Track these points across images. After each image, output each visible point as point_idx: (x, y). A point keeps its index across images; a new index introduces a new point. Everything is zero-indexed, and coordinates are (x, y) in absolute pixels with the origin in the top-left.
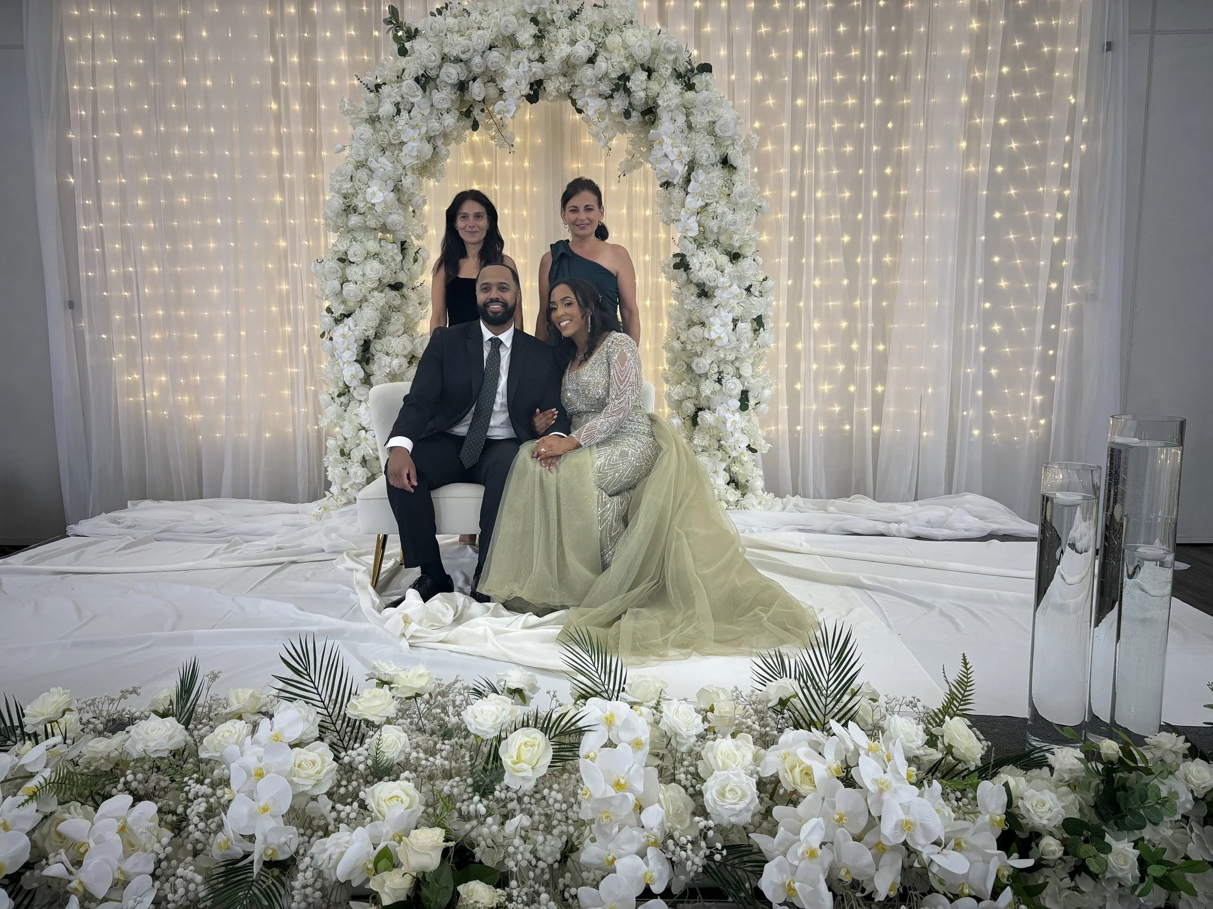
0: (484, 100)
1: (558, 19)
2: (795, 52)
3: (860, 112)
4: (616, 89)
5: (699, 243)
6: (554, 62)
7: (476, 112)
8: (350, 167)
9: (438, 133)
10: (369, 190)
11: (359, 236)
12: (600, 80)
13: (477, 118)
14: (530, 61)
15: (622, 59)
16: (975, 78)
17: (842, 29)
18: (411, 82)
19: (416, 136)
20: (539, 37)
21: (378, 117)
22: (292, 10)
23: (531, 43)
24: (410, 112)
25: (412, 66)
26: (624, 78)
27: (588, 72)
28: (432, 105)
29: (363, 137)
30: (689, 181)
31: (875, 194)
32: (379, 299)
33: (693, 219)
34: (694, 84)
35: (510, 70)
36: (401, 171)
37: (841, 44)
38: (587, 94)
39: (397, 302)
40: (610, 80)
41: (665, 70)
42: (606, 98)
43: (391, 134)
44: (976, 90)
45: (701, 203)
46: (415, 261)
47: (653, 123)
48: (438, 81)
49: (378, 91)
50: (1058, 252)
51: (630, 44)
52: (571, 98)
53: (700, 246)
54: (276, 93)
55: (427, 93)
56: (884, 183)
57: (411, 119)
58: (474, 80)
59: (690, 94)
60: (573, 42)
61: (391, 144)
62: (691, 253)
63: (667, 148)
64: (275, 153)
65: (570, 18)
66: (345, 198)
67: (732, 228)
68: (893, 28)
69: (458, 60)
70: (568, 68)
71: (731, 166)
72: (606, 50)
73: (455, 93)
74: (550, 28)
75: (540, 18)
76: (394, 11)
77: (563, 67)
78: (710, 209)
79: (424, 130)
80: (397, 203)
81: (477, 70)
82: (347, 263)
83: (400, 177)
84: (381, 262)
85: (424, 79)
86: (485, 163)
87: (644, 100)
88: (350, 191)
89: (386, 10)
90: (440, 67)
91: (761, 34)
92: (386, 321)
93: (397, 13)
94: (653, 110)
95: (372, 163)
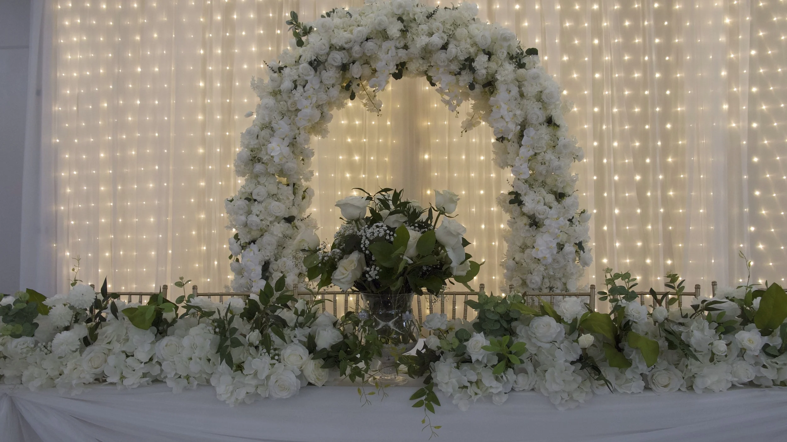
0: (360, 78)
1: (419, 18)
2: (592, 40)
3: (646, 82)
4: (463, 68)
5: (530, 183)
6: (415, 49)
7: (354, 86)
8: (257, 128)
9: (325, 102)
10: (270, 146)
11: (262, 180)
12: (451, 61)
13: (354, 91)
14: (397, 48)
15: (469, 46)
16: (731, 59)
17: (627, 23)
18: (306, 65)
19: (308, 104)
20: (404, 32)
21: (280, 91)
22: (219, 18)
23: (398, 36)
24: (304, 87)
25: (307, 53)
26: (470, 60)
27: (442, 55)
28: (321, 82)
29: (268, 106)
30: (523, 136)
31: (659, 143)
32: (279, 229)
33: (525, 165)
34: (524, 63)
35: (382, 55)
36: (296, 131)
37: (628, 34)
38: (440, 72)
39: (289, 232)
40: (459, 61)
41: (501, 54)
42: (455, 75)
43: (289, 103)
44: (732, 67)
45: (531, 153)
46: (304, 198)
47: (492, 93)
48: (326, 64)
49: (280, 72)
51: (474, 35)
52: (427, 75)
53: (531, 186)
54: (204, 75)
55: (318, 73)
56: (665, 136)
57: (305, 92)
58: (354, 63)
59: (522, 71)
60: (431, 34)
61: (289, 111)
62: (524, 192)
63: (504, 111)
64: (200, 117)
65: (428, 17)
66: (252, 151)
67: (558, 172)
68: (666, 23)
69: (342, 49)
70: (426, 53)
71: (555, 124)
72: (455, 39)
73: (339, 73)
74: (412, 25)
75: (404, 18)
76: (294, 16)
77: (422, 52)
78: (539, 158)
79: (314, 100)
80: (291, 154)
81: (356, 55)
82: (252, 201)
83: (295, 135)
84: (278, 200)
85: (316, 62)
86: (357, 123)
87: (485, 76)
88: (256, 146)
89: (288, 15)
90: (328, 54)
91: (566, 27)
92: (281, 246)
93: (297, 17)
94: (492, 83)
95: (273, 125)
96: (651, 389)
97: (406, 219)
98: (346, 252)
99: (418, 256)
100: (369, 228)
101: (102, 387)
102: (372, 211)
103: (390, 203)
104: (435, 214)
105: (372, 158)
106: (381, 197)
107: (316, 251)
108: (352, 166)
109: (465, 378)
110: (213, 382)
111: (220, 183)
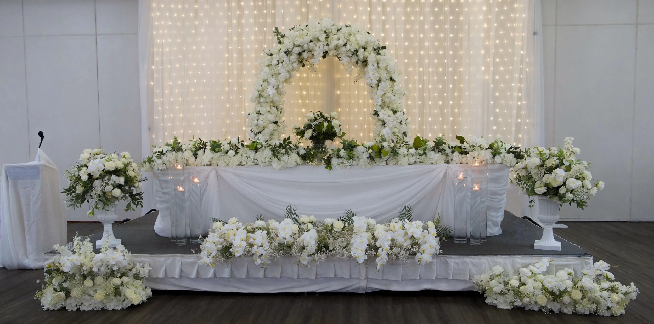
0: (307, 58)
1: (333, 32)
2: (419, 35)
3: (445, 56)
4: (353, 54)
5: (382, 106)
6: (332, 45)
7: (304, 62)
8: (261, 82)
9: (291, 69)
10: (268, 90)
11: (264, 105)
12: (348, 51)
13: (304, 63)
14: (324, 45)
15: (355, 45)
16: (486, 44)
17: (437, 27)
18: (283, 53)
19: (284, 71)
20: (327, 38)
21: (271, 65)
22: (235, 22)
23: (324, 40)
24: (282, 63)
25: (284, 48)
26: (356, 51)
27: (344, 49)
28: (290, 60)
29: (266, 72)
30: (379, 85)
31: (451, 86)
32: (272, 126)
33: (380, 98)
34: (380, 53)
35: (317, 48)
36: (279, 83)
37: (437, 32)
38: (343, 56)
39: (276, 128)
40: (351, 52)
41: (370, 49)
42: (350, 57)
43: (275, 70)
44: (487, 49)
45: (383, 93)
46: (281, 113)
47: (366, 66)
48: (292, 52)
49: (271, 56)
50: (519, 108)
51: (358, 40)
52: (338, 57)
53: (382, 108)
54: (228, 51)
55: (288, 57)
56: (454, 82)
57: (283, 65)
58: (304, 52)
59: (379, 56)
60: (339, 39)
61: (275, 74)
62: (379, 110)
63: (371, 74)
64: (226, 72)
65: (338, 31)
66: (259, 92)
67: (394, 102)
68: (456, 27)
69: (299, 46)
70: (337, 48)
71: (394, 80)
72: (350, 41)
73: (298, 56)
74: (330, 35)
75: (327, 31)
77: (335, 47)
78: (386, 95)
79: (287, 69)
80: (277, 93)
81: (305, 49)
82: (259, 114)
83: (278, 85)
84: (271, 114)
85: (287, 52)
86: (305, 75)
87: (363, 58)
88: (261, 90)
89: (274, 29)
90: (293, 48)
91: (407, 28)
92: (272, 134)
93: (278, 29)
94: (366, 61)
95: (269, 80)
96: (388, 165)
97: (324, 120)
98: (308, 129)
99: (327, 130)
100: (314, 122)
101: (240, 166)
102: (315, 117)
103: (320, 115)
104: (332, 119)
105: (312, 93)
106: (317, 114)
107: (299, 128)
108: (302, 97)
109: (339, 161)
110: (272, 163)
111: (237, 105)
